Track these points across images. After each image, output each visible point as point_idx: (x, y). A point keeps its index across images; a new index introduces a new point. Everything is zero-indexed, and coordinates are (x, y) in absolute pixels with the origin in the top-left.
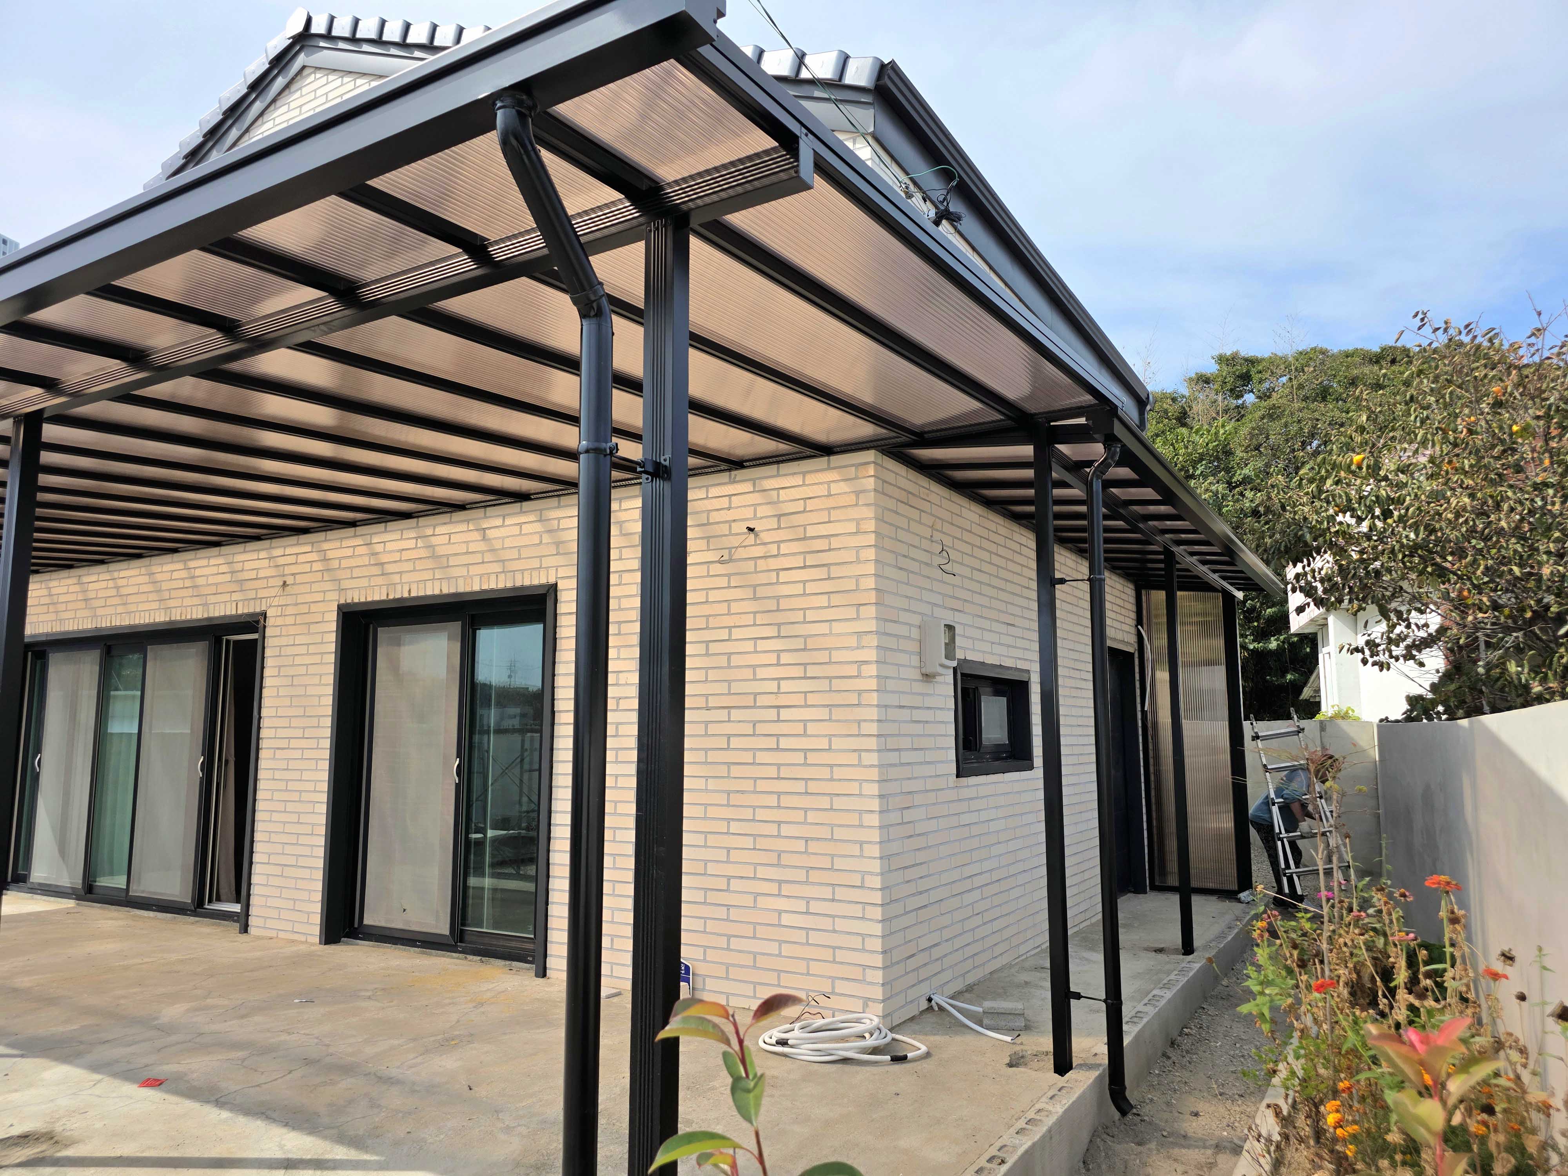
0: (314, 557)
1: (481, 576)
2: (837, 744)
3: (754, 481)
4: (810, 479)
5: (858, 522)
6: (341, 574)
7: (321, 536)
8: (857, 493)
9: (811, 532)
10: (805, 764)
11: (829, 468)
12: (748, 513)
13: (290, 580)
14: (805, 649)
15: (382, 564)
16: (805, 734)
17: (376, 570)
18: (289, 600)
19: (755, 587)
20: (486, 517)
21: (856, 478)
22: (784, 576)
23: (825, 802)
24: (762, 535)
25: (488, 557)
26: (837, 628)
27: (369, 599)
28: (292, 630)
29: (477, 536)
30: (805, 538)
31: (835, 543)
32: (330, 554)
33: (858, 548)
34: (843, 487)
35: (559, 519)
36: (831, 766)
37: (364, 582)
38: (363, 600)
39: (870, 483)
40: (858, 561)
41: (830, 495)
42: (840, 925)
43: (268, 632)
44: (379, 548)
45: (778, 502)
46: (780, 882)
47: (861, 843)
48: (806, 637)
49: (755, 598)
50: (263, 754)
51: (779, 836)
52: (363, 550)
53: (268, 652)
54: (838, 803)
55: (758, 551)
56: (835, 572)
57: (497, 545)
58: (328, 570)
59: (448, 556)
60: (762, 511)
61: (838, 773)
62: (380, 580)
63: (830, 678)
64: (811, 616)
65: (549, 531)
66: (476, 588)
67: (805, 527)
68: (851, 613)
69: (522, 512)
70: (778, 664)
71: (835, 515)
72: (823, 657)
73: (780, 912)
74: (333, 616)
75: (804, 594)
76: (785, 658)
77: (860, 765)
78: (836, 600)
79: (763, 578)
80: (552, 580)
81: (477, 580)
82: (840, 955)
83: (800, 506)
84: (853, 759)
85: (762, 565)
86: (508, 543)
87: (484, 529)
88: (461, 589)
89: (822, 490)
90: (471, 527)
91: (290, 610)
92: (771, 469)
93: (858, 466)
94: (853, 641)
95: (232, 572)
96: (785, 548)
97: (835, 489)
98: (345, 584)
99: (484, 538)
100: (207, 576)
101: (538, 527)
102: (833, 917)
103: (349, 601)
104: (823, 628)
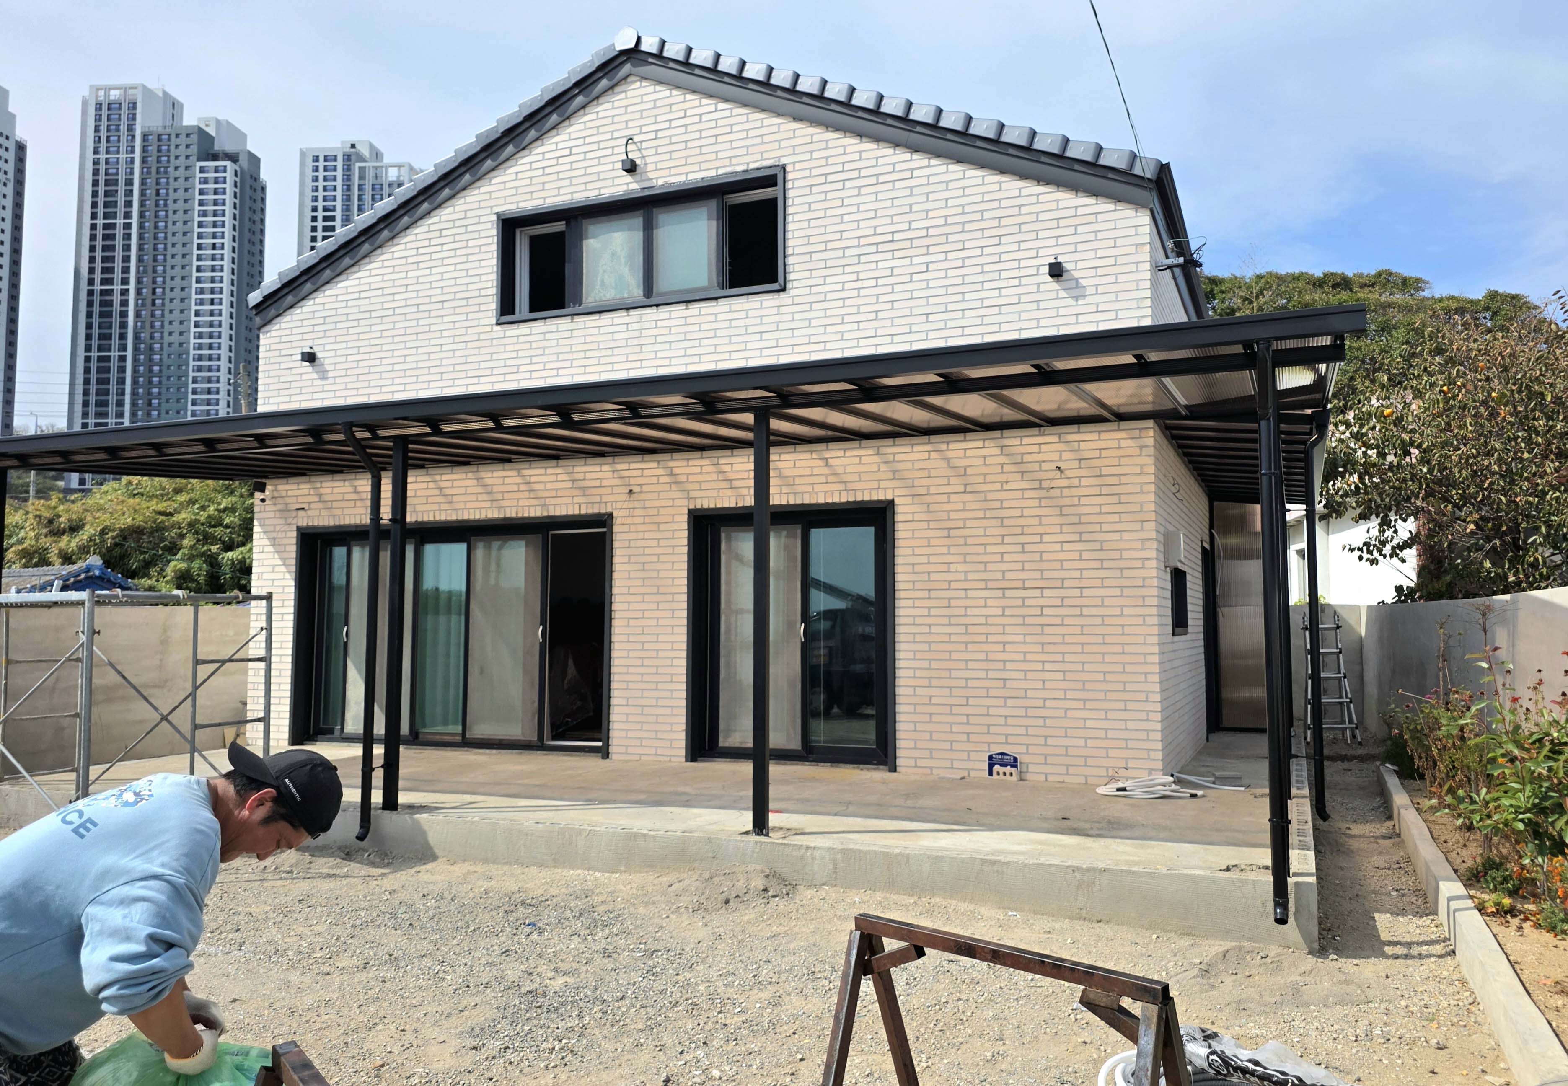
1: (826, 492)
3: (1060, 435)
4: (1104, 436)
5: (1142, 466)
6: (690, 486)
7: (667, 456)
8: (1141, 447)
9: (1105, 471)
11: (1119, 430)
12: (1056, 456)
13: (636, 489)
14: (1101, 550)
15: (731, 480)
16: (1103, 606)
17: (725, 485)
18: (637, 504)
19: (1061, 507)
20: (828, 449)
21: (1140, 437)
22: (1084, 501)
23: (1118, 649)
24: (1066, 472)
25: (831, 479)
27: (719, 506)
29: (821, 463)
30: (1101, 476)
32: (676, 471)
34: (1130, 443)
37: (714, 493)
38: (712, 506)
39: (1151, 442)
41: (1120, 448)
42: (1130, 725)
43: (616, 529)
44: (727, 468)
45: (1079, 450)
46: (1085, 701)
47: (1146, 674)
52: (711, 469)
53: (616, 544)
54: (1128, 649)
55: (1065, 483)
56: (1124, 499)
57: (840, 470)
58: (676, 483)
59: (794, 477)
60: (1066, 456)
61: (1127, 630)
62: (729, 492)
63: (1122, 569)
64: (1105, 527)
66: (821, 501)
67: (1100, 468)
70: (1081, 559)
71: (1123, 461)
72: (1116, 555)
74: (685, 518)
75: (1100, 513)
76: (1085, 555)
77: (1144, 625)
78: (1125, 517)
79: (1067, 501)
80: (890, 497)
82: (1131, 744)
83: (1096, 454)
84: (1140, 621)
85: (1066, 492)
86: (849, 469)
87: (827, 459)
88: (807, 501)
89: (1115, 444)
90: (814, 456)
91: (637, 512)
92: (1074, 428)
93: (1141, 429)
95: (573, 481)
96: (1084, 482)
97: (1124, 443)
98: (693, 494)
99: (827, 465)
100: (545, 483)
103: (699, 507)
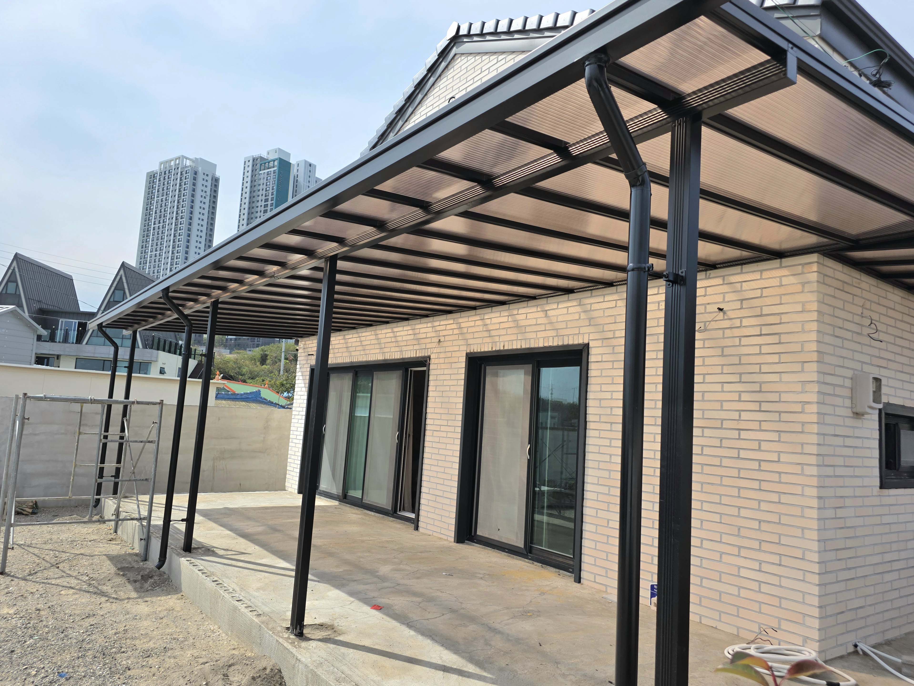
0: (454, 326)
1: (544, 338)
2: (784, 458)
3: (723, 277)
4: (766, 275)
5: (803, 304)
6: (468, 336)
7: (457, 315)
8: (803, 284)
9: (766, 310)
10: (759, 470)
11: (781, 267)
12: (720, 298)
13: (442, 339)
14: (760, 391)
15: (489, 331)
16: (759, 449)
17: (486, 334)
18: (442, 350)
19: (723, 348)
20: (547, 303)
21: (802, 273)
22: (744, 341)
23: (774, 498)
24: (728, 313)
25: (548, 327)
26: (785, 377)
27: (482, 350)
28: (443, 366)
29: (542, 314)
30: (761, 315)
31: (785, 318)
32: (463, 325)
33: (803, 322)
34: (793, 280)
35: (591, 304)
36: (780, 473)
37: (479, 341)
38: (479, 351)
39: (814, 277)
40: (803, 331)
41: (781, 285)
42: (785, 582)
43: (432, 367)
44: (488, 322)
45: (742, 291)
46: (740, 547)
47: (803, 529)
48: (761, 383)
49: (723, 355)
50: (428, 433)
51: (739, 516)
52: (479, 323)
53: (431, 378)
54: (784, 499)
55: (726, 324)
56: (784, 338)
57: (554, 320)
58: (462, 334)
59: (525, 326)
60: (728, 297)
61: (784, 478)
62: (488, 340)
63: (780, 412)
64: (765, 368)
65: (585, 312)
66: (541, 345)
67: (761, 307)
68: (797, 367)
69: (569, 300)
70: (740, 401)
71: (785, 299)
72: (774, 397)
73: (739, 567)
74: (463, 359)
75: (760, 354)
76: (744, 397)
77: (802, 474)
78: (784, 358)
79: (728, 342)
80: (586, 342)
81: (541, 340)
82: (785, 604)
83: (758, 293)
84: (797, 469)
85: (728, 333)
86: (560, 319)
87: (546, 311)
88: (532, 346)
89: (776, 282)
90: (539, 309)
91: (442, 355)
92: (738, 269)
93: (803, 265)
94: (798, 388)
95: (414, 334)
96: (745, 322)
97: (785, 281)
98: (470, 342)
99: (546, 316)
100: (402, 336)
101: (578, 309)
102: (780, 576)
103: (472, 351)
104: (775, 378)
